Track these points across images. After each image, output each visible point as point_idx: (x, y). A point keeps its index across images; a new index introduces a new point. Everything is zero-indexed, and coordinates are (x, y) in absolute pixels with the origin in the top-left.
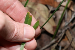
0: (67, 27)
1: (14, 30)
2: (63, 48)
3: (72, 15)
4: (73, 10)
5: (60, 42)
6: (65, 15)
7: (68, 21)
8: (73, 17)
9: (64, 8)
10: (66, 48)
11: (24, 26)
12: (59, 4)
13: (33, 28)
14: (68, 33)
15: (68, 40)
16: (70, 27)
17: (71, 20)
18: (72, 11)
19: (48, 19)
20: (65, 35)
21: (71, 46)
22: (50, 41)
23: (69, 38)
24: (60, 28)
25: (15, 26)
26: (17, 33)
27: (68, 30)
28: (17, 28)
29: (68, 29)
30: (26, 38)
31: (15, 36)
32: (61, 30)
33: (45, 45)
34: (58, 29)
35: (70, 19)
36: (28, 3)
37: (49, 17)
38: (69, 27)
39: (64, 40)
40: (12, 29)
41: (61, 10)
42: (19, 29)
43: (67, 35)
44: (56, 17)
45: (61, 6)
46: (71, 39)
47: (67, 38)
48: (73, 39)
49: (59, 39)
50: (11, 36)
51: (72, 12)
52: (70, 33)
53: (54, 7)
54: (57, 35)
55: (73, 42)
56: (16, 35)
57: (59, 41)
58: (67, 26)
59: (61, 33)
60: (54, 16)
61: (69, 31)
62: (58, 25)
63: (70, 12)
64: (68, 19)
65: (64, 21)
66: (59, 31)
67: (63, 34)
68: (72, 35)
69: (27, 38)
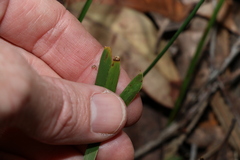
0: (216, 85)
1: (59, 110)
2: (201, 150)
3: (230, 46)
4: (234, 28)
5: (193, 131)
6: (209, 45)
7: (218, 66)
8: (235, 51)
9: (204, 24)
10: (211, 150)
11: (91, 95)
12: (191, 11)
13: (119, 98)
14: (219, 103)
15: (219, 124)
16: (226, 85)
17: (228, 61)
18: (230, 32)
19: (153, 58)
20: (209, 109)
21: (227, 145)
22: (162, 129)
23: (221, 119)
24: (194, 87)
25: (64, 97)
26: (70, 118)
27: (218, 94)
28: (70, 103)
29: (219, 89)
30: (97, 132)
31: (62, 129)
32: (197, 92)
33: (145, 142)
34: (187, 90)
35: (224, 57)
36: (91, 7)
37: (156, 53)
38: (221, 85)
39: (205, 125)
40: (54, 106)
41: (197, 30)
42: (77, 103)
43: (216, 110)
44: (180, 53)
45: (196, 15)
46: (229, 123)
47: (216, 117)
48: (234, 122)
49: (189, 122)
50: (51, 126)
51: (232, 35)
52: (226, 102)
53: (173, 20)
54: (183, 111)
55: (234, 133)
56: (65, 125)
57: (189, 129)
58: (215, 80)
59: (196, 102)
60: (174, 50)
61: (222, 95)
62: (188, 76)
63: (225, 34)
64: (219, 59)
65: (205, 64)
66: (191, 97)
67: (201, 108)
68: (231, 110)
69: (102, 132)
